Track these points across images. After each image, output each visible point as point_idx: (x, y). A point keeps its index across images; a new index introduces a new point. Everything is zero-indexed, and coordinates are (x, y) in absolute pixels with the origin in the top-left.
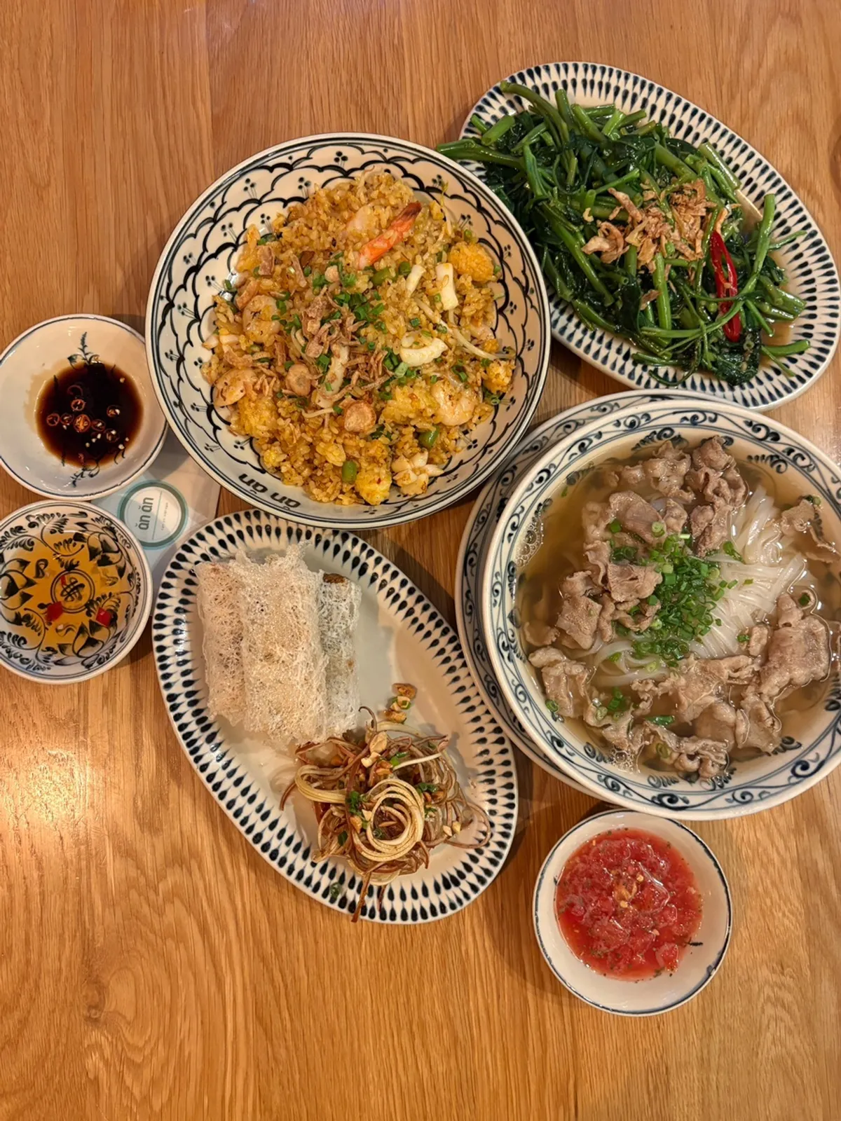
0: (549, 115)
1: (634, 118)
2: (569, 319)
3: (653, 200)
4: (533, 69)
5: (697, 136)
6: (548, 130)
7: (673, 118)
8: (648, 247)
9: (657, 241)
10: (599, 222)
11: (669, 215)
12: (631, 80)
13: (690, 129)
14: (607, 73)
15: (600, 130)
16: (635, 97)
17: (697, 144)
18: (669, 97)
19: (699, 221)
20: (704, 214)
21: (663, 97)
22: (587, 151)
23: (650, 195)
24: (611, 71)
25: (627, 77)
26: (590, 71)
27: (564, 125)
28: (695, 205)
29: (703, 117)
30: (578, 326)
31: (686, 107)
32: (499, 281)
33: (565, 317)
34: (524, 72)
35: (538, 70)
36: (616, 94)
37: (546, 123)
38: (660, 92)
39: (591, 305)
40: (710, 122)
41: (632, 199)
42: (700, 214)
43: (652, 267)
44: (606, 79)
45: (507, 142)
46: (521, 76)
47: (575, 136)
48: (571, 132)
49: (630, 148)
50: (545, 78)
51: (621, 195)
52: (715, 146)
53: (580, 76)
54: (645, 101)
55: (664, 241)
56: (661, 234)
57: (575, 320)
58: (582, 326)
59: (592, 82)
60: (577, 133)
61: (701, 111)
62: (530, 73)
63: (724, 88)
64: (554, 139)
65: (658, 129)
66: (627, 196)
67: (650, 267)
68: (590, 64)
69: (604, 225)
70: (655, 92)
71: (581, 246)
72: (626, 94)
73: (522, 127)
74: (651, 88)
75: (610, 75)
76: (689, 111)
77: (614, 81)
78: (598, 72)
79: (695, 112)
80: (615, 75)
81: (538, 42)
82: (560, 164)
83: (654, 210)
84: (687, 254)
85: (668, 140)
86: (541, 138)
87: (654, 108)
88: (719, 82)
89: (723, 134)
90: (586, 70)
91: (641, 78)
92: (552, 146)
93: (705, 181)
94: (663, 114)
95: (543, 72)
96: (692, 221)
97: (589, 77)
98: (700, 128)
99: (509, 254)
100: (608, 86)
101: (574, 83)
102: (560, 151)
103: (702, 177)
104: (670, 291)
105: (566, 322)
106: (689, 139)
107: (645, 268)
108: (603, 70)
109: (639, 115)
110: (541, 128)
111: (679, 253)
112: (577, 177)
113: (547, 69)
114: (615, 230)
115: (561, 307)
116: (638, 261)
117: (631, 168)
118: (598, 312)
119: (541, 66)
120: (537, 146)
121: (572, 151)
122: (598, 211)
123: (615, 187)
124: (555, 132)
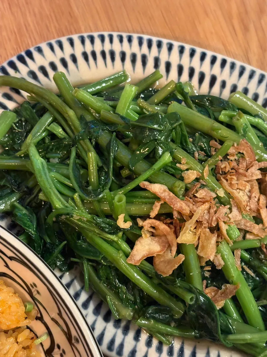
0: (50, 104)
1: (150, 81)
2: (137, 338)
3: (197, 180)
4: (23, 54)
5: (223, 85)
6: (55, 120)
7: (192, 72)
8: (208, 239)
9: (216, 229)
10: (140, 222)
11: (221, 193)
12: (135, 42)
13: (213, 79)
14: (107, 40)
15: (114, 107)
16: (144, 59)
17: (226, 94)
18: (182, 50)
19: (256, 185)
20: (260, 177)
21: (175, 51)
22: (104, 138)
23: (191, 176)
24: (111, 38)
25: (130, 40)
26: (88, 42)
27: (71, 113)
28: (247, 169)
29: (224, 62)
30: (149, 344)
31: (203, 56)
32: (37, 318)
33: (131, 335)
34: (15, 59)
35: (29, 54)
36: (123, 59)
37: (51, 114)
38: (170, 48)
39: (157, 320)
40: (233, 66)
41: (171, 190)
42: (255, 178)
43: (220, 263)
44: (107, 47)
45: (13, 140)
46: (12, 65)
47: (87, 123)
48: (81, 119)
49: (152, 130)
50: (40, 60)
51: (157, 188)
52: (246, 91)
53: (78, 50)
54: (157, 61)
55: (224, 227)
56: (217, 221)
57: (144, 336)
58: (155, 342)
59: (94, 54)
60: (89, 118)
61: (220, 57)
62: (21, 59)
63: (236, 22)
64: (64, 129)
65: (179, 88)
66: (164, 187)
67: (216, 263)
68: (85, 35)
69: (147, 224)
70: (165, 48)
71: (127, 255)
72: (134, 58)
73: (26, 121)
74: (159, 44)
75: (111, 41)
76: (208, 60)
77: (117, 47)
78: (97, 41)
79: (214, 60)
80: (116, 40)
81: (29, 19)
82: (78, 156)
83: (201, 194)
84: (255, 231)
85: (194, 98)
86: (49, 131)
87: (168, 66)
88: (229, 18)
89: (251, 76)
90: (83, 42)
91: (146, 37)
92: (65, 138)
93: (250, 140)
94: (180, 69)
95: (36, 54)
96: (248, 187)
97: (88, 48)
98: (224, 75)
99: (38, 292)
100: (112, 54)
101: (74, 59)
102: (75, 142)
103: (244, 135)
104: (248, 277)
105: (133, 343)
106: (216, 90)
107: (210, 263)
108: (102, 38)
109: (155, 76)
110: (47, 119)
111: (245, 232)
112: (100, 170)
113: (40, 50)
114: (162, 227)
115: (123, 324)
116: (200, 258)
117: (160, 151)
118: (168, 324)
119: (32, 49)
120: (47, 141)
121: (87, 141)
122: (135, 209)
123: (148, 180)
124: (63, 123)
